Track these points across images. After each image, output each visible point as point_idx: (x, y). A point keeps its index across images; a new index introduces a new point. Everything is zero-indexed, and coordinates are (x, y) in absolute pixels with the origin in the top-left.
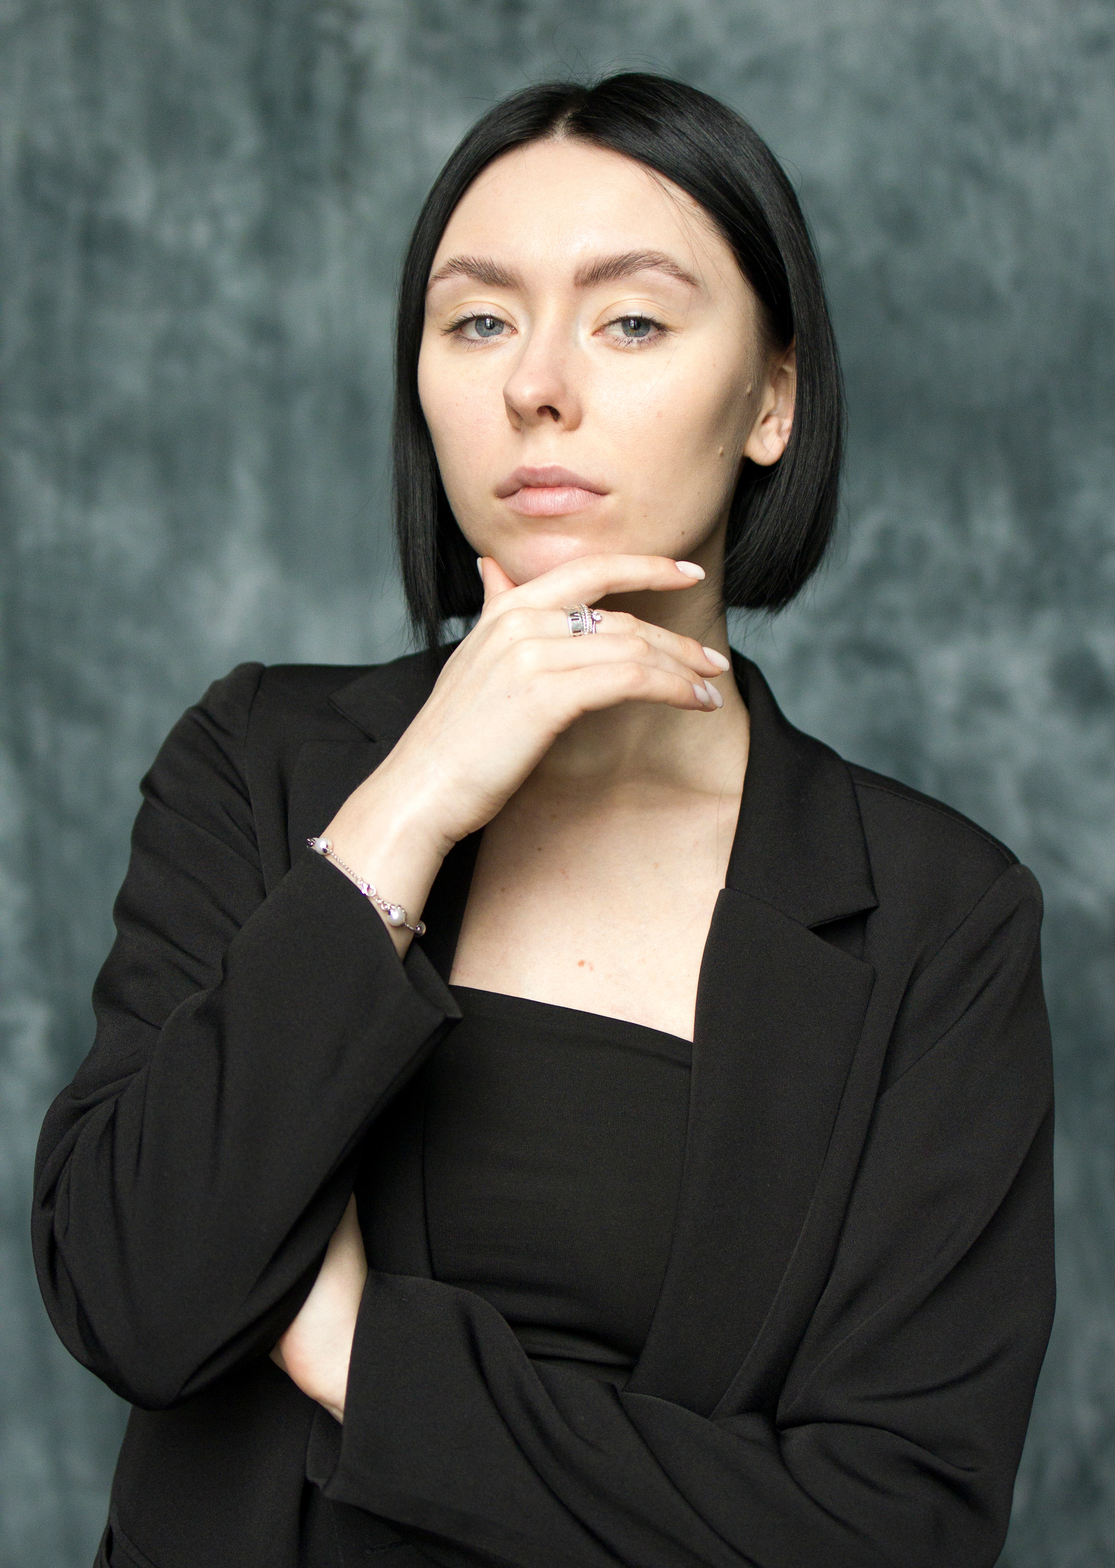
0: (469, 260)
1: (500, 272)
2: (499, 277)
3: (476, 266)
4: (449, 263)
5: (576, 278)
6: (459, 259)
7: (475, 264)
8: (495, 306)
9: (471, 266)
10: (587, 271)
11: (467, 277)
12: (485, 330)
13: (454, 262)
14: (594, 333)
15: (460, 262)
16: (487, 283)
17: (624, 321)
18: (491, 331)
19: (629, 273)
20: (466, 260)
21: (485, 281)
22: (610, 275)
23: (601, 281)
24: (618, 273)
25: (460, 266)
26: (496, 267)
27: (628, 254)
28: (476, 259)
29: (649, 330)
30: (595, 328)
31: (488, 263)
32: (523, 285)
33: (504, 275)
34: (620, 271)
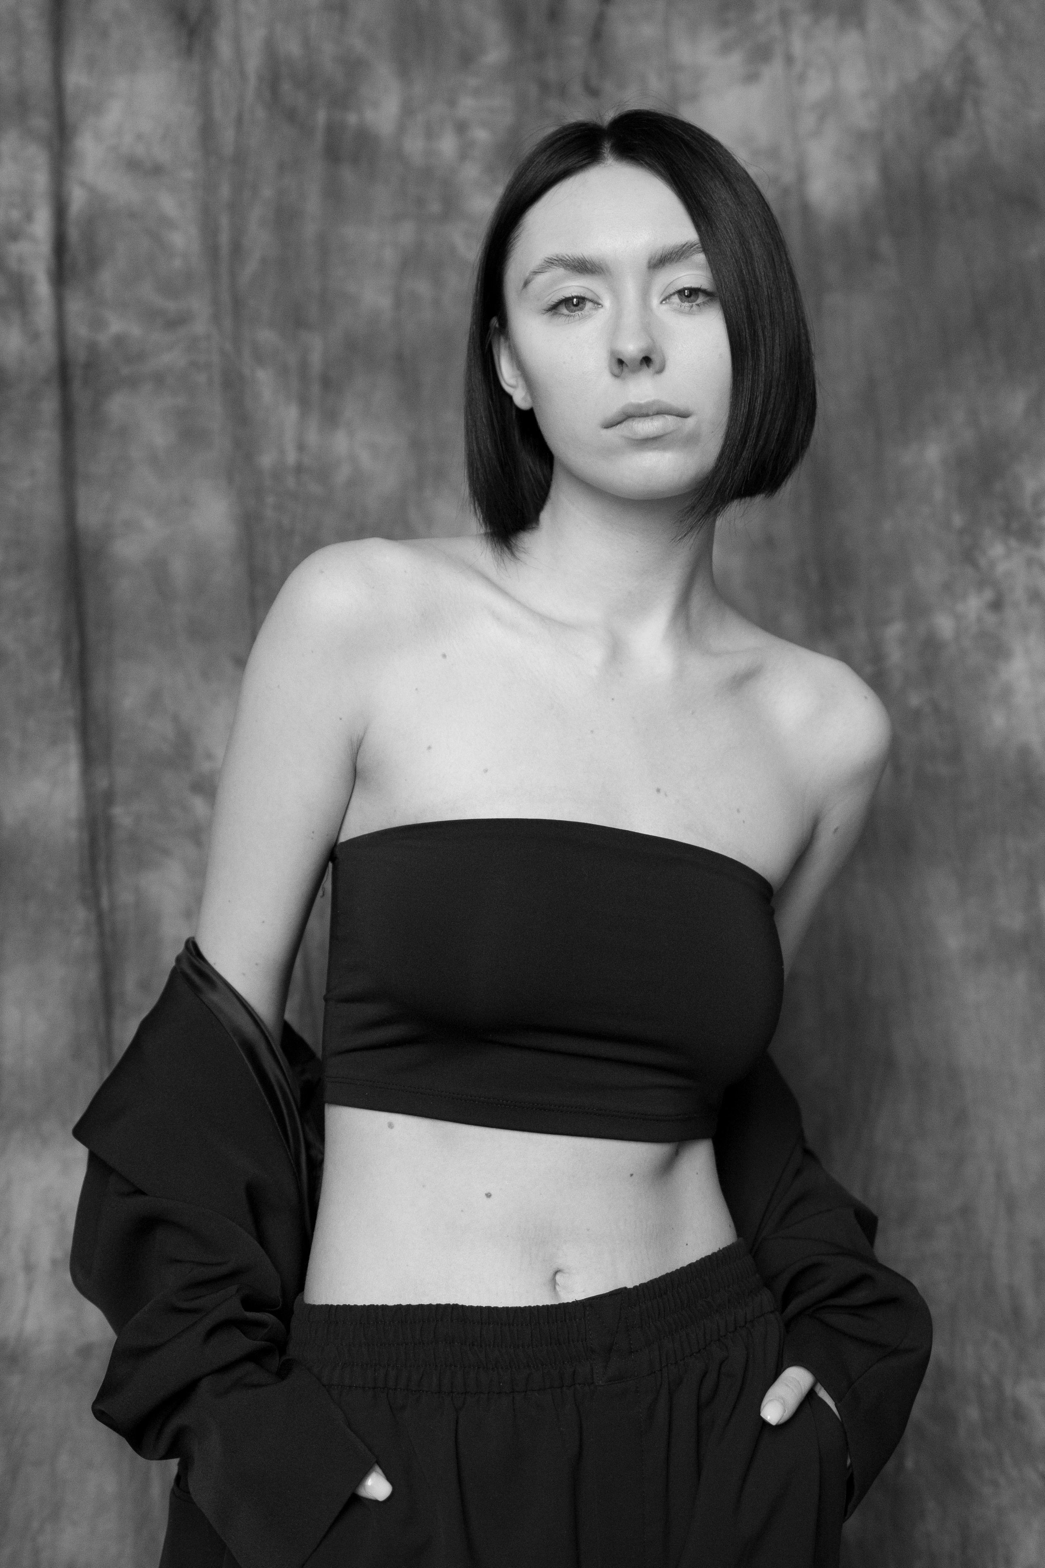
0: (564, 257)
1: (590, 263)
2: (589, 266)
3: (571, 261)
4: (545, 261)
5: (649, 262)
6: (554, 256)
7: (569, 259)
8: (583, 288)
9: (566, 261)
10: (656, 257)
11: (563, 269)
12: (572, 307)
13: (551, 260)
14: (661, 303)
15: (556, 259)
16: (579, 272)
17: (680, 292)
18: (577, 308)
19: (687, 257)
20: (561, 257)
21: (578, 271)
22: (673, 260)
23: (667, 264)
24: (679, 258)
25: (556, 262)
26: (587, 260)
27: (685, 243)
28: (570, 255)
29: (698, 297)
30: (661, 299)
31: (580, 257)
32: (608, 270)
33: (593, 264)
34: (681, 256)
